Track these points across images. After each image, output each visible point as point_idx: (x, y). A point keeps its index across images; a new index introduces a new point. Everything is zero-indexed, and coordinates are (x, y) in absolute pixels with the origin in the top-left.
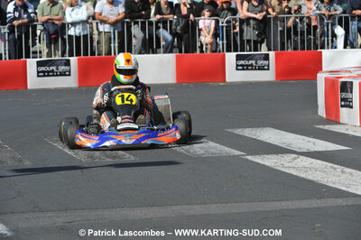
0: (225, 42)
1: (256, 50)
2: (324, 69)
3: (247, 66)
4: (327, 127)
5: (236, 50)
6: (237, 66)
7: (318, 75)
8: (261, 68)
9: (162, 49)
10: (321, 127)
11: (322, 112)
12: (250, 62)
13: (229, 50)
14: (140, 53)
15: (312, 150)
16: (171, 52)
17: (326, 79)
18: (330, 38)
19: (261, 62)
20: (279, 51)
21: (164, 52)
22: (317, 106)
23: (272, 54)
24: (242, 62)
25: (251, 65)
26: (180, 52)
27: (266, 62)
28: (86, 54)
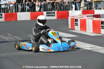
0: (43, 9)
1: (51, 11)
2: (70, 16)
3: (49, 15)
4: (71, 31)
5: (46, 11)
6: (47, 15)
7: (69, 17)
8: (53, 16)
9: (26, 11)
10: (70, 31)
11: (70, 27)
12: (50, 14)
13: (44, 11)
14: (21, 12)
15: (68, 37)
16: (29, 12)
17: (71, 18)
18: (71, 8)
19: (53, 14)
20: (58, 11)
21: (27, 12)
22: (68, 26)
23: (56, 12)
24: (48, 14)
25: (50, 15)
26: (31, 11)
27: (54, 14)
28: (6, 12)
